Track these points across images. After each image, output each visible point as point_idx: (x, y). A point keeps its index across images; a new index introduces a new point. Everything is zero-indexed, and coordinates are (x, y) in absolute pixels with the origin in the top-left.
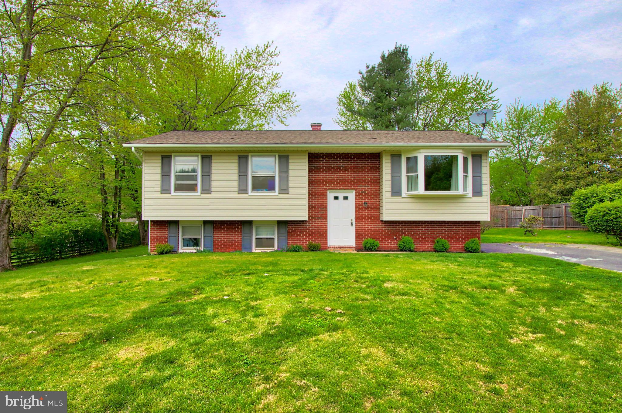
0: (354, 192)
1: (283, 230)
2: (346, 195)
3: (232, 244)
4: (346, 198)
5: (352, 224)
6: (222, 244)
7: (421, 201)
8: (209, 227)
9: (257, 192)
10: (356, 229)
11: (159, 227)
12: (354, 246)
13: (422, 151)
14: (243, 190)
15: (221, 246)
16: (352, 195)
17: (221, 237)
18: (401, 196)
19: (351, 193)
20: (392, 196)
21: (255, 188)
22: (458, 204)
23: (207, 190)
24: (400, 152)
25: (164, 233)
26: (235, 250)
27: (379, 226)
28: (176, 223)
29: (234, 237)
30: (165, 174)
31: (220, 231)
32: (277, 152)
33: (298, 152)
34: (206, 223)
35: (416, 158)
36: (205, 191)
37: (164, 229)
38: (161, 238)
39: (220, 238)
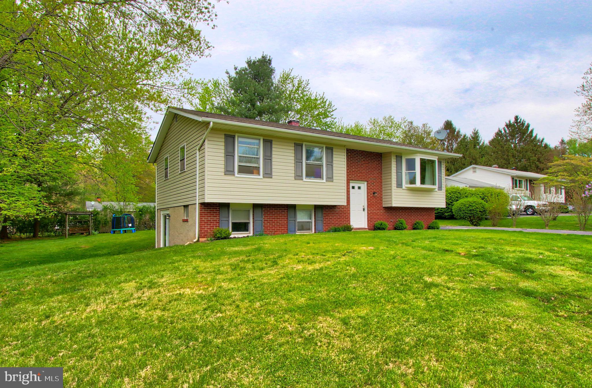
0: (366, 183)
1: (319, 214)
2: (359, 185)
3: (279, 228)
4: (359, 188)
5: (364, 210)
6: (271, 228)
7: (415, 192)
8: (258, 211)
9: (310, 179)
10: (368, 214)
11: (210, 210)
12: (366, 227)
13: (418, 155)
14: (298, 177)
15: (270, 230)
16: (364, 186)
17: (270, 220)
18: (402, 188)
19: (363, 184)
20: (397, 187)
21: (308, 175)
22: (430, 195)
23: (268, 174)
24: (401, 154)
25: (215, 217)
26: (281, 233)
27: (382, 211)
28: (226, 206)
29: (280, 220)
30: (229, 155)
31: (269, 215)
32: (325, 144)
33: (340, 146)
34: (256, 206)
35: (414, 160)
36: (267, 175)
37: (215, 213)
38: (212, 223)
39: (268, 222)
